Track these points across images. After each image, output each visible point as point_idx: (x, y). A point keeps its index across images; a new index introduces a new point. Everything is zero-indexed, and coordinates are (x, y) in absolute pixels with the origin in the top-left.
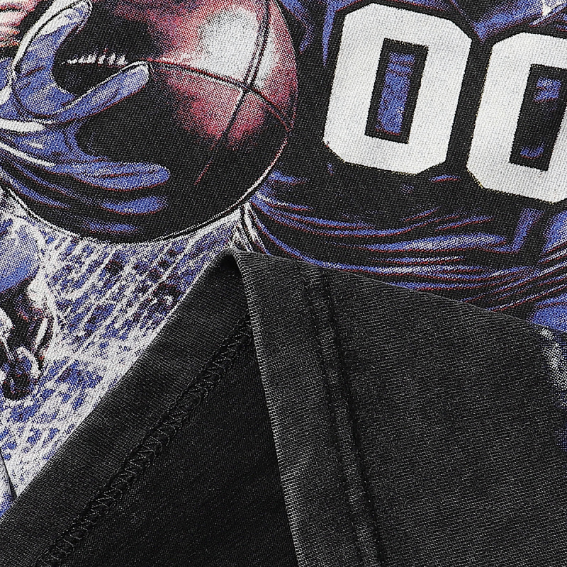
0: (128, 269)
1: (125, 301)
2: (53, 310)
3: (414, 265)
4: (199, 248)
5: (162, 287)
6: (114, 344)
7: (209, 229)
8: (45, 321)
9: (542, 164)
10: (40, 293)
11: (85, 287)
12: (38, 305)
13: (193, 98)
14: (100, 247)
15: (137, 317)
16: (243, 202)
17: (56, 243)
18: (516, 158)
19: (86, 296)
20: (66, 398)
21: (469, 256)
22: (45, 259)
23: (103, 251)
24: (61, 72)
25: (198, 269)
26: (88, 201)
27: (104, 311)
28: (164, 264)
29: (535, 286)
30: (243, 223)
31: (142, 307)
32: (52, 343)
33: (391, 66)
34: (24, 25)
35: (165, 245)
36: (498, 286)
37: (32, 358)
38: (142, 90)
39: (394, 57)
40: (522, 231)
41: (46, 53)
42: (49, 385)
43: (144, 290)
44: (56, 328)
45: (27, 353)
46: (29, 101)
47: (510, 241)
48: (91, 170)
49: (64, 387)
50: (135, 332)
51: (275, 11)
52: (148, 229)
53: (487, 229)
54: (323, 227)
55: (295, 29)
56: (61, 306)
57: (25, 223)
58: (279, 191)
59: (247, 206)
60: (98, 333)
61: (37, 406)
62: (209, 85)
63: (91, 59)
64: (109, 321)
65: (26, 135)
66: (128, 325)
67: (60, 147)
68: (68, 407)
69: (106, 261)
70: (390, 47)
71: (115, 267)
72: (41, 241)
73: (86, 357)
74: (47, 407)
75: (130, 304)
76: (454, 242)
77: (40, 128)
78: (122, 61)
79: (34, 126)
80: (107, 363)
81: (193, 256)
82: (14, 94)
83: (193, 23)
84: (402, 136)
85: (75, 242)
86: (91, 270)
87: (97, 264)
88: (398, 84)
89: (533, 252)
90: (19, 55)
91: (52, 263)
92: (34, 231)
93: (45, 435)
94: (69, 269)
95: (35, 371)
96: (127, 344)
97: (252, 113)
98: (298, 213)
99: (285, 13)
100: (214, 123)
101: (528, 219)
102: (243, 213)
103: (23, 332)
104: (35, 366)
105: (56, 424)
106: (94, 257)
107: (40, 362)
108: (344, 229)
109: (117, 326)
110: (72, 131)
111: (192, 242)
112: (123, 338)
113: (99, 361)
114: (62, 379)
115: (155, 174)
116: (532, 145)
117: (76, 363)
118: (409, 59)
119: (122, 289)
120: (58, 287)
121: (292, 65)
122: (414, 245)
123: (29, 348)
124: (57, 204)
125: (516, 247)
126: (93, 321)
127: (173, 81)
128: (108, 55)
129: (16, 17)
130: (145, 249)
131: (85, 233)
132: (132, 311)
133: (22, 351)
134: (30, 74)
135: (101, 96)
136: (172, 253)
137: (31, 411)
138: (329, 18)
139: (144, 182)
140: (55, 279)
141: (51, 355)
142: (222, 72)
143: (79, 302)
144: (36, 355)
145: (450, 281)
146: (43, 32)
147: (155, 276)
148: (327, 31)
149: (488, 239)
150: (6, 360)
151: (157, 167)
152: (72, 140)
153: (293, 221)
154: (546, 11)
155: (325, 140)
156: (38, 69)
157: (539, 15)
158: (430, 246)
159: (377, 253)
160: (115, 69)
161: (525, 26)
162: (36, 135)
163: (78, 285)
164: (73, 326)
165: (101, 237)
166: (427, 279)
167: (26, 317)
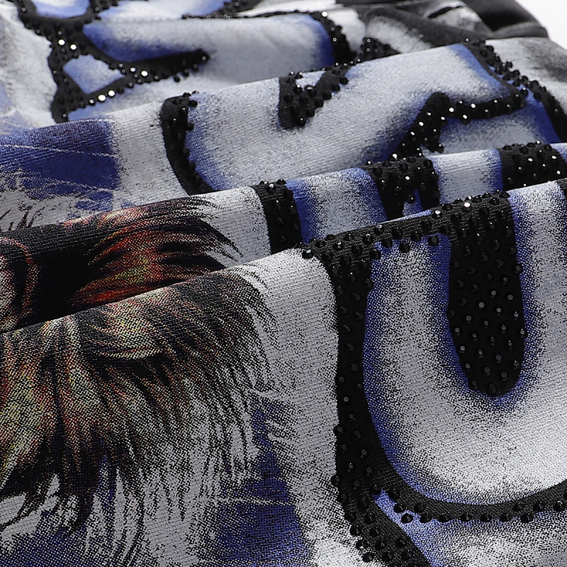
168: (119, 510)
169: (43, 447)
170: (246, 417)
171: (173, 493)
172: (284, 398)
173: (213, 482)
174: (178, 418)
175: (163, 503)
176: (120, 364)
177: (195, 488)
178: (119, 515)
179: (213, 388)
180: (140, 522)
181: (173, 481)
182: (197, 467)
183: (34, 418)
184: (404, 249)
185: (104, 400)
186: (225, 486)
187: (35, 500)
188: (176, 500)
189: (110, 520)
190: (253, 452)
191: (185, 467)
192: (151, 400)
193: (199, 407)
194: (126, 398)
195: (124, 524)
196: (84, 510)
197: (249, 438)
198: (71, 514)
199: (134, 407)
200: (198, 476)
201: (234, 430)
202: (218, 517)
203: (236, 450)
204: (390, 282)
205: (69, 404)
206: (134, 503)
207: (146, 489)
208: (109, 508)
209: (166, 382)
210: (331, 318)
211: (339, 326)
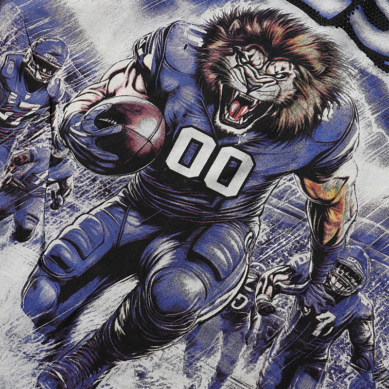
0: (98, 181)
1: (94, 190)
2: (72, 187)
3: (181, 203)
4: (120, 181)
5: (106, 189)
6: (87, 201)
7: (125, 176)
8: (69, 190)
9: (227, 185)
10: (70, 182)
11: (84, 183)
12: (69, 185)
13: (132, 139)
14: (92, 173)
15: (96, 195)
16: (137, 172)
17: (80, 169)
18: (219, 181)
19: (83, 186)
20: (68, 213)
21: (197, 205)
22: (75, 173)
23: (92, 175)
24: (97, 121)
25: (118, 187)
26: (93, 160)
27: (87, 191)
28: (109, 183)
29: (215, 219)
30: (135, 178)
31: (98, 193)
32: (69, 197)
33: (191, 146)
34: (90, 107)
35: (110, 177)
36: (204, 216)
37: (62, 199)
38: (118, 133)
39: (193, 144)
40: (216, 202)
41: (94, 115)
42: (64, 208)
43: (101, 189)
44: (72, 192)
45: (61, 197)
46: (85, 127)
47: (211, 204)
48: (96, 151)
49: (68, 210)
50: (94, 200)
51: (163, 122)
52: (107, 172)
53: (205, 199)
54: (158, 185)
55: (167, 128)
56: (75, 187)
57: (73, 161)
58: (148, 172)
59: (138, 173)
60: (83, 197)
61: (59, 213)
62: (137, 138)
63: (106, 120)
64: (88, 194)
65: (81, 136)
66: (93, 197)
67: (90, 142)
68: (68, 216)
69: (92, 178)
70: (193, 140)
71: (94, 180)
72: (76, 167)
73: (77, 203)
74: (62, 214)
75: (95, 192)
76: (194, 200)
77: (86, 135)
78: (115, 123)
79: (84, 135)
80: (83, 206)
81: (118, 183)
82: (81, 124)
83: (139, 118)
84: (189, 166)
85: (85, 170)
86: (87, 179)
87: (89, 178)
88: (192, 151)
89: (217, 209)
90: (86, 114)
91: (76, 174)
92: (74, 164)
93: (59, 222)
94: (81, 177)
95: (61, 203)
96: (91, 203)
97: (148, 148)
98: (152, 179)
99: (166, 123)
100: (136, 148)
101: (218, 199)
102: (136, 175)
103: (62, 191)
104: (62, 202)
105: (62, 220)
106: (89, 176)
107: (64, 201)
108: (164, 187)
109: (89, 197)
110: (95, 139)
111: (119, 179)
112: (90, 200)
113: (81, 205)
114: (68, 207)
115: (115, 157)
116: (225, 179)
117: (74, 204)
118: (197, 145)
119: (94, 187)
120: (76, 181)
121: (163, 138)
122: (182, 197)
123: (62, 196)
124: (84, 158)
125: (212, 206)
126: (83, 193)
127: (128, 133)
128: (112, 120)
129: (89, 103)
130: (105, 177)
131: (89, 168)
132: (95, 194)
133: (60, 196)
134: (87, 120)
135: (106, 131)
136: (112, 180)
137: (57, 214)
138: (178, 128)
139: (111, 159)
140: (76, 179)
141: (68, 200)
142: (142, 135)
143: (81, 187)
144: (63, 199)
145: (190, 211)
146: (95, 109)
147: (105, 186)
148: (176, 131)
150: (54, 198)
151: (115, 156)
152: (94, 142)
153: (150, 181)
154: (239, 142)
155: (166, 161)
156: (90, 119)
157: (238, 143)
158: (187, 199)
159: (174, 198)
160: (113, 125)
161: (232, 145)
162: (84, 137)
163: (82, 182)
164: (77, 193)
165: (93, 171)
166: (183, 208)
167: (64, 187)
168: (344, 98)
169: (321, 98)
170: (350, 66)
171: (350, 88)
172: (353, 58)
173: (354, 81)
174: (339, 76)
175: (350, 91)
176: (320, 75)
177: (353, 85)
178: (345, 99)
179: (340, 66)
180: (349, 97)
181: (348, 86)
182: (350, 81)
183: (315, 95)
185: (324, 83)
186: (357, 80)
187: (329, 107)
188: (351, 89)
189: (344, 101)
190: (357, 71)
191: (347, 83)
192: (331, 77)
193: (340, 71)
194: (327, 80)
195: (347, 99)
196: (338, 102)
197: (353, 69)
198: (336, 105)
199: (329, 80)
200: (351, 82)
201: (350, 70)
202: (361, 85)
203: (353, 73)
204: (355, 22)
205: (319, 88)
206: (345, 95)
207: (345, 91)
208: (341, 99)
209: (331, 72)
210: (349, 38)
211: (352, 38)
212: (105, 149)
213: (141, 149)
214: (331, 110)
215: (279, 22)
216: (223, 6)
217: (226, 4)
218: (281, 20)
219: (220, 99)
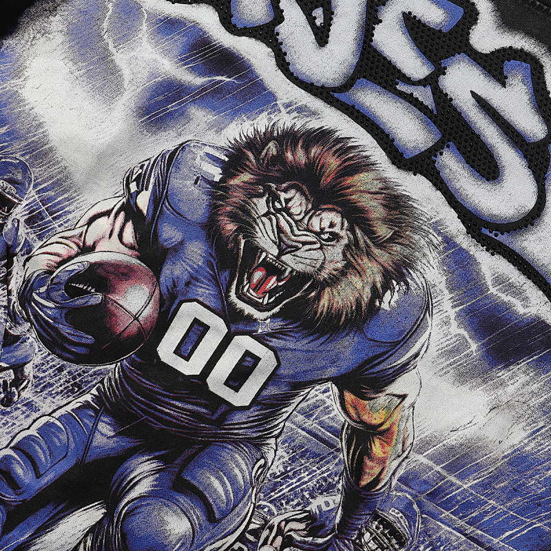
0: (65, 372)
1: (60, 384)
2: (31, 377)
3: (172, 410)
4: (95, 373)
5: (75, 383)
6: (50, 398)
7: (102, 367)
8: (27, 381)
9: (237, 389)
10: (29, 370)
11: (46, 373)
12: (26, 374)
13: (114, 315)
14: (58, 360)
15: (62, 391)
16: (118, 362)
17: (42, 352)
18: (227, 383)
19: (45, 377)
20: (24, 413)
21: (194, 414)
22: (35, 357)
23: (58, 362)
25: (91, 381)
26: (59, 341)
27: (50, 385)
28: (79, 375)
29: (215, 435)
30: (115, 370)
31: (65, 388)
32: (26, 390)
33: (193, 329)
34: (60, 264)
35: (82, 367)
36: (201, 430)
37: (17, 393)
38: (96, 305)
39: (196, 326)
40: (219, 412)
41: (65, 277)
42: (19, 406)
43: (68, 382)
44: (30, 385)
45: (15, 391)
46: (54, 294)
47: (213, 415)
48: (65, 330)
49: (24, 408)
50: (59, 397)
51: (157, 291)
52: (78, 359)
53: (205, 407)
54: (144, 382)
55: (162, 302)
56: (34, 377)
57: (34, 340)
58: (132, 362)
59: (119, 364)
60: (45, 392)
61: (11, 412)
62: (120, 313)
63: (81, 286)
64: (50, 389)
65: (46, 307)
66: (57, 393)
67: (58, 316)
68: (23, 416)
69: (58, 366)
70: (196, 321)
71: (60, 370)
72: (37, 350)
73: (37, 400)
74: (15, 414)
75: (61, 386)
76: (190, 407)
77: (53, 306)
78: (93, 291)
79: (51, 305)
80: (44, 405)
81: (91, 376)
82: (47, 289)
83: (124, 285)
84: (187, 359)
85: (49, 354)
86: (51, 368)
87: (54, 366)
88: (194, 337)
89: (220, 422)
90: (54, 275)
91: (37, 360)
92: (36, 345)
93: (10, 424)
94: (43, 364)
95: (16, 398)
96: (54, 400)
97: (134, 329)
98: (137, 374)
99: (161, 294)
100: (118, 327)
101: (223, 408)
102: (116, 366)
104: (17, 397)
105: (15, 421)
106: (54, 363)
107: (19, 396)
108: (150, 386)
109: (53, 392)
110: (64, 311)
111: (93, 370)
112: (54, 398)
113: (41, 403)
114: (24, 405)
115: (89, 339)
116: (235, 381)
117: (33, 401)
118: (201, 329)
119: (60, 379)
120: (36, 370)
121: (156, 315)
122: (174, 402)
123: (16, 389)
124: (48, 337)
125: (214, 418)
126: (45, 387)
127: (109, 305)
128: (89, 287)
129: (58, 259)
130: (74, 367)
131: (53, 353)
132: (60, 389)
133: (14, 389)
134: (55, 284)
135: (80, 302)
136: (84, 372)
137: (8, 413)
138: (177, 302)
139: (84, 341)
140: (37, 366)
141: (24, 394)
142: (128, 309)
143: (42, 378)
144: (19, 392)
145: (183, 422)
146: (66, 269)
147: (74, 378)
148: (174, 306)
149: (204, 411)
150: (7, 390)
151: (90, 337)
152: (63, 315)
153: (133, 376)
154: (260, 331)
155: (158, 349)
156: (59, 283)
157: (257, 331)
158: (180, 405)
159: (163, 402)
160: (90, 292)
161: (250, 334)
162: (51, 308)
163: (44, 372)
164: (36, 387)
165: (60, 356)
166: (174, 418)
167: (20, 377)
168: (416, 278)
169: (383, 275)
170: (431, 231)
171: (427, 264)
172: (438, 219)
173: (435, 254)
174: (413, 244)
175: (426, 268)
177: (431, 259)
178: (417, 280)
179: (417, 230)
180: (424, 277)
181: (424, 261)
182: (428, 253)
183: (376, 270)
184: (441, 154)
185: (390, 253)
186: (439, 253)
187: (393, 290)
188: (429, 265)
189: (415, 282)
190: (440, 238)
191: (424, 255)
192: (402, 244)
193: (417, 237)
194: (395, 249)
195: (420, 281)
196: (407, 284)
197: (436, 236)
198: (404, 287)
199: (399, 249)
200: (430, 255)
201: (431, 236)
202: (443, 262)
203: (435, 241)
204: (445, 166)
205: (381, 260)
206: (419, 273)
207: (419, 268)
208: (413, 279)
209: (402, 237)
210: (434, 188)
211: (439, 189)
212: (76, 327)
213: (124, 330)
214: (396, 294)
215: (334, 149)
216: (255, 119)
217: (261, 116)
218: (338, 147)
219: (239, 263)
